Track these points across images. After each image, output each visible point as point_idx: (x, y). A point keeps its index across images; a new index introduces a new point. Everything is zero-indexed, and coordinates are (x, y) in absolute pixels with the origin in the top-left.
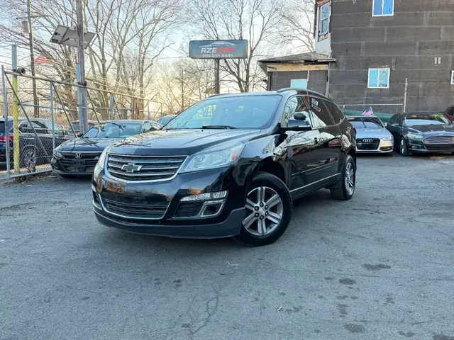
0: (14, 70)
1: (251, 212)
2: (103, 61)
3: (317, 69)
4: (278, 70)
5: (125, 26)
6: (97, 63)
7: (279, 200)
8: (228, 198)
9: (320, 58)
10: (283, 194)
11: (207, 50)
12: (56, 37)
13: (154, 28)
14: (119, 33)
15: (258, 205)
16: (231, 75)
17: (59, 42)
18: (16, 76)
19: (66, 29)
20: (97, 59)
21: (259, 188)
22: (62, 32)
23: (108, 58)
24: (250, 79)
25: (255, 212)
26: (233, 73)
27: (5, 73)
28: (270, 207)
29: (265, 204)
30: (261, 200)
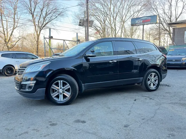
0: (49, 37)
1: (56, 91)
2: (115, 30)
5: (125, 16)
6: (113, 31)
8: (36, 84)
11: (138, 22)
12: (80, 24)
14: (122, 18)
15: (59, 88)
16: (165, 31)
17: (82, 25)
18: (50, 39)
21: (59, 81)
22: (82, 22)
25: (58, 91)
26: (167, 30)
27: (45, 38)
28: (65, 89)
29: (62, 88)
30: (61, 86)
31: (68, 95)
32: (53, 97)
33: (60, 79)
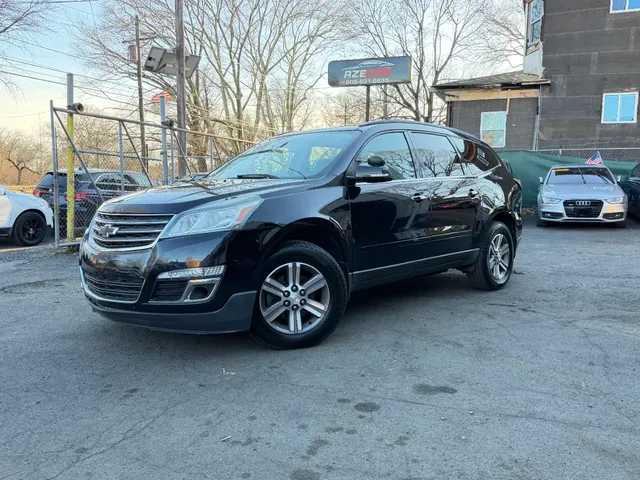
0: (69, 107)
1: (279, 299)
2: (239, 95)
3: (522, 96)
4: (461, 99)
5: (268, 47)
6: (230, 98)
7: (323, 283)
8: (225, 277)
9: (525, 80)
10: (329, 273)
11: (353, 73)
12: (151, 63)
13: (308, 49)
14: (261, 56)
15: (289, 289)
16: (406, 110)
17: (155, 68)
18: (71, 115)
19: (162, 52)
20: (231, 93)
21: (290, 265)
22: (157, 56)
23: (246, 92)
24: (434, 113)
25: (284, 299)
26: (409, 106)
27: (54, 110)
28: (309, 292)
29: (300, 288)
30: (294, 282)
31: (319, 309)
32: (269, 321)
33: (294, 258)
